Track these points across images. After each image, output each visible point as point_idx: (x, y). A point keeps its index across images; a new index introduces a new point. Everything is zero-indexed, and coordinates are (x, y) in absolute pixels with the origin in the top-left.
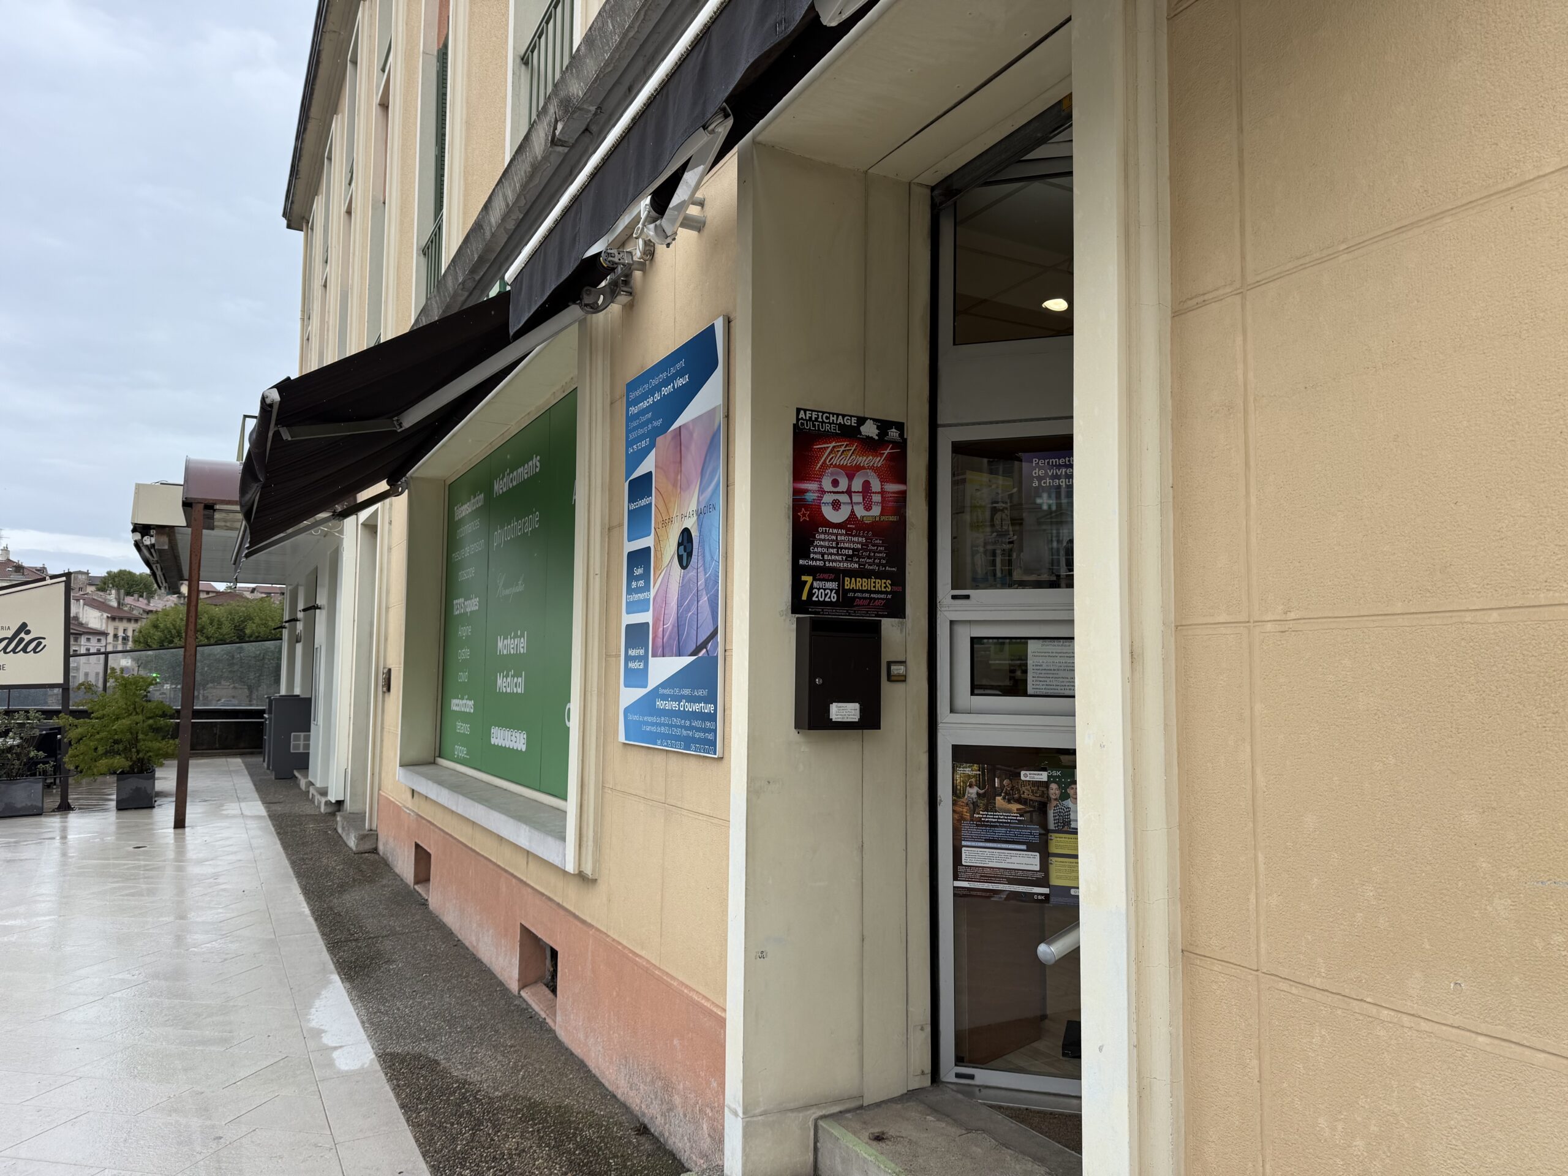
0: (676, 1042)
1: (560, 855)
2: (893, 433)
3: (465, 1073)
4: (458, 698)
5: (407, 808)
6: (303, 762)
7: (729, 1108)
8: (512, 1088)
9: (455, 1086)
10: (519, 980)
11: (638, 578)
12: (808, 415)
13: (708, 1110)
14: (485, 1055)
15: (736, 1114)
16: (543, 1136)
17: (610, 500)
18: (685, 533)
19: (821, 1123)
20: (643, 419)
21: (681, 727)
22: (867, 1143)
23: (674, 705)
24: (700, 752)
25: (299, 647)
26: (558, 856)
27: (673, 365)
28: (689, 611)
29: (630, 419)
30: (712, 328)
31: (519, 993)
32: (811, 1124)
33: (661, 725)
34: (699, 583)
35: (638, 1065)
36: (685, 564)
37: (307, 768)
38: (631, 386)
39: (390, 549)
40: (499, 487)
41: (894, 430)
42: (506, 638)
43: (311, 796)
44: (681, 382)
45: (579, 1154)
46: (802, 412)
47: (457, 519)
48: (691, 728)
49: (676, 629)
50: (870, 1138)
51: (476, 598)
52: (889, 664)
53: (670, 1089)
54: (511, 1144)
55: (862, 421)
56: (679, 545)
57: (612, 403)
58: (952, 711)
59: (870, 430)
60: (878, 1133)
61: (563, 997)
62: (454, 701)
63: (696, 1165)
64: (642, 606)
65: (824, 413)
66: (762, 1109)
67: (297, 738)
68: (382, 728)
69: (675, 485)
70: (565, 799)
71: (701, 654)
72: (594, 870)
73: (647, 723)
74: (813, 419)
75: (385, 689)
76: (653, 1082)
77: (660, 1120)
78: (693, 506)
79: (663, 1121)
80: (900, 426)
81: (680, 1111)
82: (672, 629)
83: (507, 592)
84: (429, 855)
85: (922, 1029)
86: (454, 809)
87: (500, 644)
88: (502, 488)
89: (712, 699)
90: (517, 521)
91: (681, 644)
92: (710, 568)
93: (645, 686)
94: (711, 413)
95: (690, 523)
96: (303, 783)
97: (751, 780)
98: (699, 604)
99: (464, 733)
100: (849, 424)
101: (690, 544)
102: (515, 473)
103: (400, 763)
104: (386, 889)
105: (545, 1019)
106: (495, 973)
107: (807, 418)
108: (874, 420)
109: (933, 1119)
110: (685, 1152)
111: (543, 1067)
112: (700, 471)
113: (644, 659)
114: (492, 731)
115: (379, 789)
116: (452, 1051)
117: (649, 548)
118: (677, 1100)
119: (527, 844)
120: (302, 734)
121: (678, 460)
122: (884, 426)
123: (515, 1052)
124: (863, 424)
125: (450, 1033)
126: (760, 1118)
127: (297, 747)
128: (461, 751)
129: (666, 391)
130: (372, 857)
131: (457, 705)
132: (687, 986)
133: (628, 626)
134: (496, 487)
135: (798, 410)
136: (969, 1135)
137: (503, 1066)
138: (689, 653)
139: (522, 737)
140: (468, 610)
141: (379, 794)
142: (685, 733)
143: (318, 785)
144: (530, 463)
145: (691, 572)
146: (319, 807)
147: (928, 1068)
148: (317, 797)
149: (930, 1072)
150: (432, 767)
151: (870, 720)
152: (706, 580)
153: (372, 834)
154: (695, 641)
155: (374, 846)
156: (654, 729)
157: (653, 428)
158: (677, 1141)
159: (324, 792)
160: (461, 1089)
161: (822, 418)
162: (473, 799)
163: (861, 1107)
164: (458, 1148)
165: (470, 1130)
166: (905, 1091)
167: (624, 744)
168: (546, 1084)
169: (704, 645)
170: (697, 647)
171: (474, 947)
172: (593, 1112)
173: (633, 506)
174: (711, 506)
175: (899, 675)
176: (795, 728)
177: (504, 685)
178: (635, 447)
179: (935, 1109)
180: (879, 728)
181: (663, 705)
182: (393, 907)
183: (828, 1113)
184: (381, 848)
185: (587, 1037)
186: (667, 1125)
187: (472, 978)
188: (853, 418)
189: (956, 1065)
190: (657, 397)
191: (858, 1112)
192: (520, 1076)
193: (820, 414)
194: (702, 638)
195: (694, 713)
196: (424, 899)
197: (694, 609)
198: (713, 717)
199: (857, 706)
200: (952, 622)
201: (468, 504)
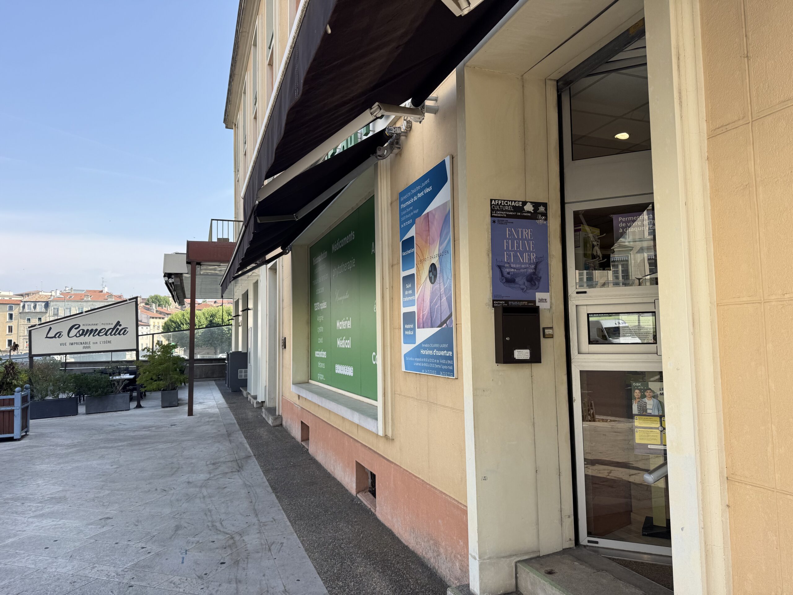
0: (440, 521)
1: (375, 427)
2: (542, 209)
3: (334, 534)
4: (318, 351)
5: (297, 405)
6: (244, 383)
7: (472, 556)
8: (358, 542)
9: (330, 541)
10: (356, 489)
11: (408, 289)
12: (496, 202)
13: (459, 556)
14: (343, 526)
15: (475, 559)
16: (375, 567)
17: (392, 251)
18: (433, 266)
19: (518, 564)
20: (408, 210)
21: (434, 363)
22: (544, 575)
23: (430, 352)
24: (445, 376)
25: (240, 329)
26: (374, 427)
27: (424, 182)
28: (437, 305)
29: (401, 210)
30: (444, 162)
31: (356, 496)
32: (513, 564)
33: (424, 362)
34: (441, 291)
35: (420, 533)
36: (433, 281)
37: (246, 386)
38: (402, 194)
39: (283, 280)
40: (335, 248)
41: (542, 207)
42: (341, 321)
43: (249, 400)
44: (428, 190)
45: (394, 576)
46: (493, 201)
47: (314, 264)
48: (440, 364)
49: (430, 314)
50: (546, 573)
51: (325, 302)
52: (544, 329)
53: (438, 545)
54: (360, 570)
55: (524, 203)
56: (430, 272)
57: (391, 204)
58: (579, 353)
59: (529, 208)
60: (550, 570)
61: (379, 497)
62: (317, 352)
63: (453, 583)
64: (412, 303)
65: (504, 201)
66: (488, 556)
67: (241, 372)
68: (283, 366)
69: (426, 242)
70: (377, 400)
71: (443, 327)
72: (392, 434)
73: (416, 362)
74: (499, 204)
75: (283, 347)
76: (428, 541)
77: (432, 560)
78: (436, 252)
79: (434, 561)
80: (545, 205)
81: (443, 556)
82: (428, 314)
83: (341, 298)
84: (308, 427)
85: (569, 517)
86: (320, 404)
87: (338, 324)
88: (336, 248)
89: (451, 349)
90: (344, 264)
91: (433, 322)
92: (446, 283)
93: (415, 344)
94: (445, 205)
95: (435, 261)
96: (245, 393)
97: (475, 389)
98: (442, 301)
99: (322, 368)
100: (518, 205)
101: (435, 271)
102: (342, 240)
103: (292, 383)
104: (288, 444)
105: (370, 508)
106: (344, 485)
107: (496, 204)
108: (531, 202)
109: (578, 564)
110: (447, 577)
111: (372, 532)
112: (439, 234)
113: (414, 329)
114: (336, 367)
115: (282, 396)
116: (327, 523)
117: (414, 274)
118: (442, 550)
119: (358, 421)
120: (243, 370)
121: (428, 229)
122: (536, 205)
123: (358, 525)
124: (525, 205)
125: (325, 515)
126: (488, 561)
127: (241, 376)
128: (321, 376)
129: (420, 195)
130: (279, 428)
131: (318, 354)
132: (444, 494)
133: (404, 314)
134: (333, 248)
135: (491, 200)
136: (599, 573)
137: (352, 532)
138: (437, 326)
139: (351, 370)
140: (322, 308)
141: (282, 397)
142: (437, 366)
143: (252, 394)
144: (350, 235)
145: (436, 285)
146: (253, 405)
147: (573, 538)
148: (252, 400)
149: (574, 539)
150: (307, 384)
151: (536, 358)
152: (445, 289)
153: (280, 417)
154: (440, 320)
155: (281, 423)
156: (420, 364)
157: (414, 214)
158: (442, 571)
159: (255, 398)
160: (333, 542)
161: (504, 203)
162: (329, 400)
163: (539, 557)
164: (335, 571)
165: (339, 563)
166: (562, 549)
167: (405, 372)
168: (374, 541)
169: (445, 322)
170: (441, 323)
171: (333, 472)
172: (398, 555)
173: (404, 254)
174: (446, 252)
175: (549, 335)
176: (496, 363)
177: (341, 344)
178: (404, 224)
179: (579, 559)
180: (541, 363)
181: (425, 352)
182: (292, 452)
183: (522, 559)
184: (284, 423)
185: (392, 518)
186: (437, 563)
187: (333, 488)
188: (520, 202)
189: (588, 536)
190: (415, 198)
191: (537, 559)
192: (361, 537)
193: (503, 201)
194: (444, 318)
195: (441, 356)
196: (306, 448)
197: (439, 304)
198: (451, 358)
199: (528, 351)
200: (577, 306)
201: (320, 256)
